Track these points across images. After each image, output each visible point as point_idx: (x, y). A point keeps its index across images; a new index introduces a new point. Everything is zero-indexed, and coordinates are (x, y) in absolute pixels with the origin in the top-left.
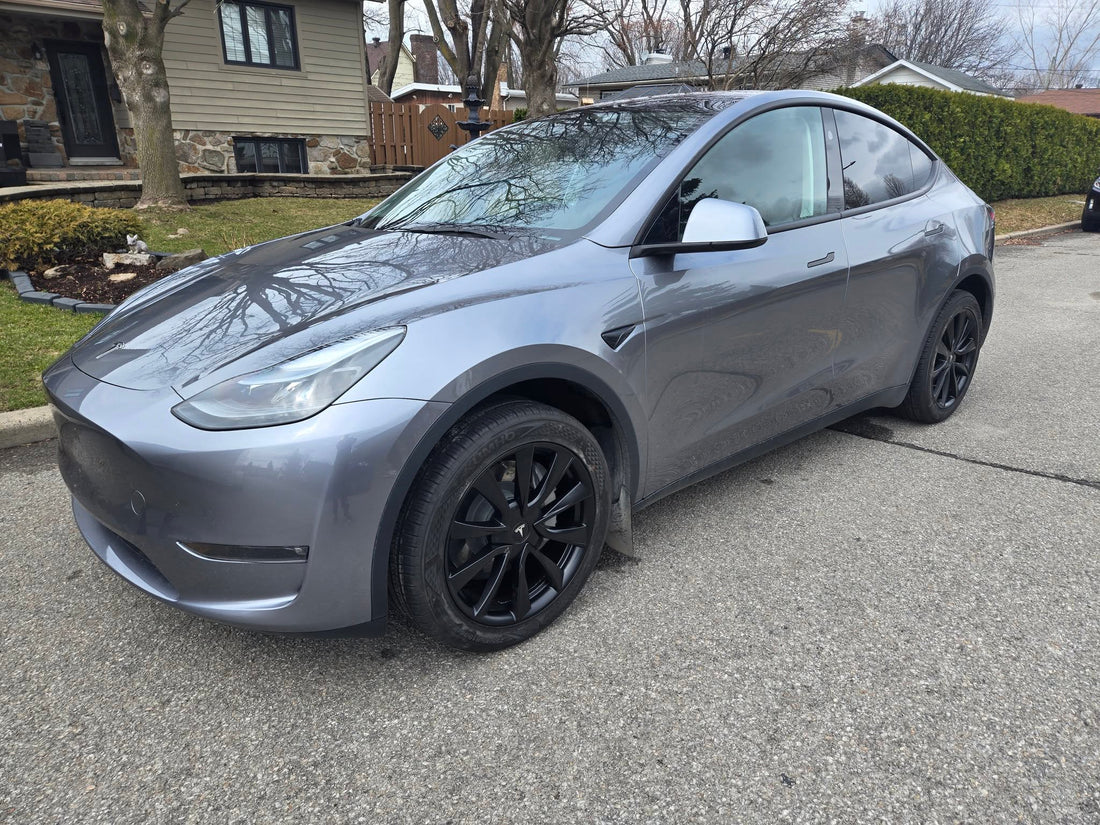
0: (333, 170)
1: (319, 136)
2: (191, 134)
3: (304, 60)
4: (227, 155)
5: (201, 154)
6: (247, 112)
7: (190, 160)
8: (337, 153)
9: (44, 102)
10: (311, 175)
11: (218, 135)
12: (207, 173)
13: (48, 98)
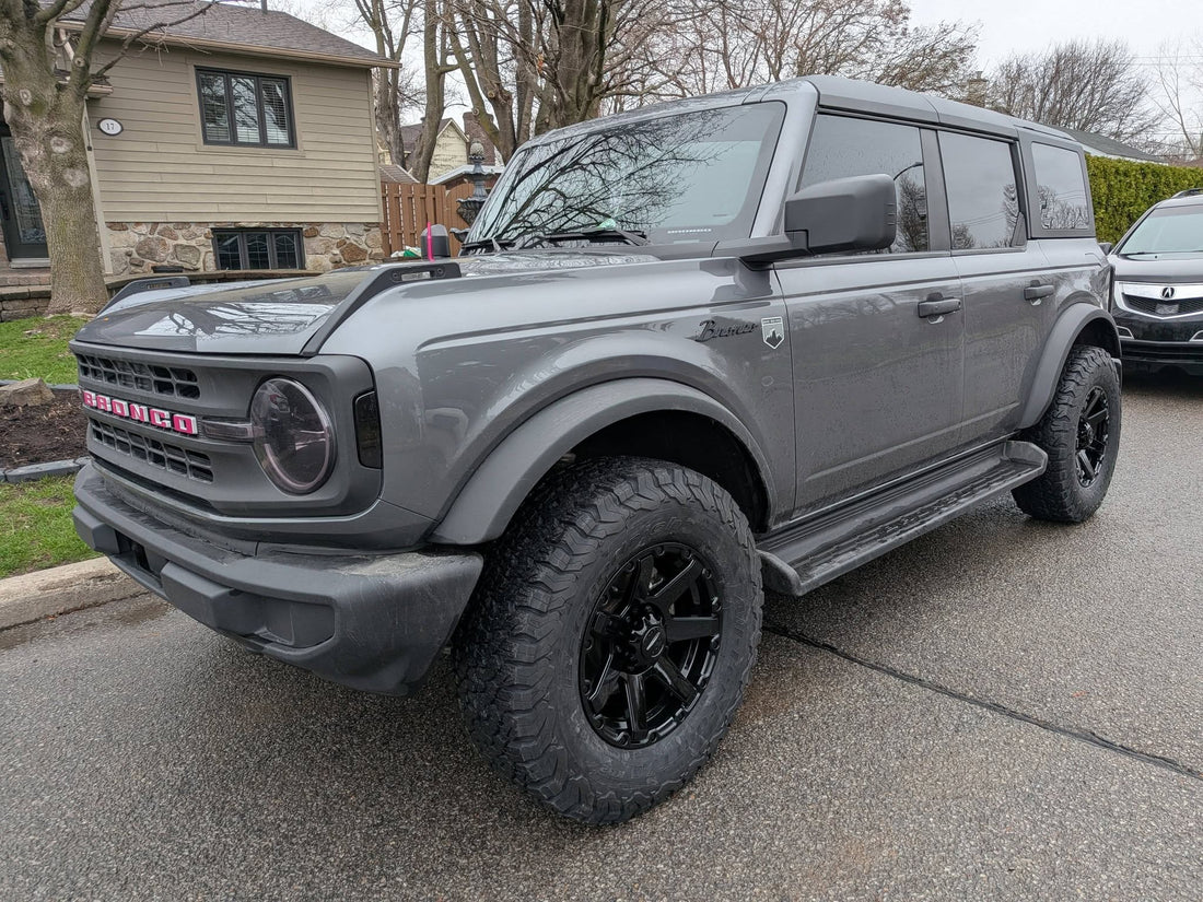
1: (319, 224)
2: (160, 227)
3: (301, 137)
4: (203, 249)
5: (171, 250)
7: (157, 258)
8: (341, 244)
11: (193, 227)
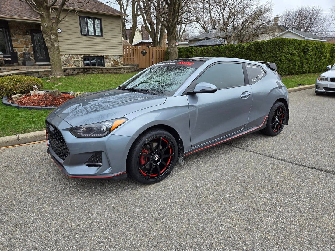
0: (112, 65)
1: (108, 55)
2: (71, 55)
3: (104, 34)
4: (81, 61)
5: (73, 61)
6: (87, 49)
7: (70, 63)
8: (113, 60)
9: (29, 47)
10: (106, 67)
11: (78, 55)
12: (75, 67)
13: (30, 46)
